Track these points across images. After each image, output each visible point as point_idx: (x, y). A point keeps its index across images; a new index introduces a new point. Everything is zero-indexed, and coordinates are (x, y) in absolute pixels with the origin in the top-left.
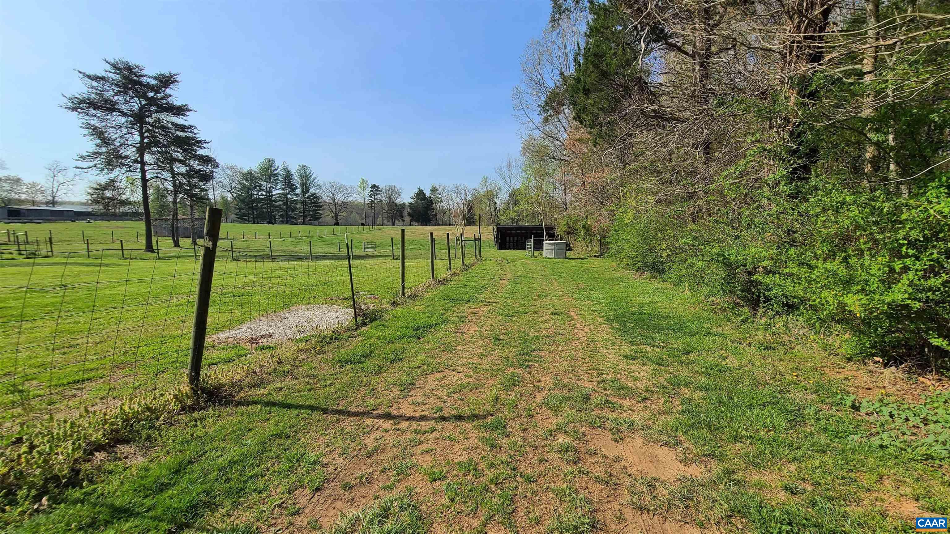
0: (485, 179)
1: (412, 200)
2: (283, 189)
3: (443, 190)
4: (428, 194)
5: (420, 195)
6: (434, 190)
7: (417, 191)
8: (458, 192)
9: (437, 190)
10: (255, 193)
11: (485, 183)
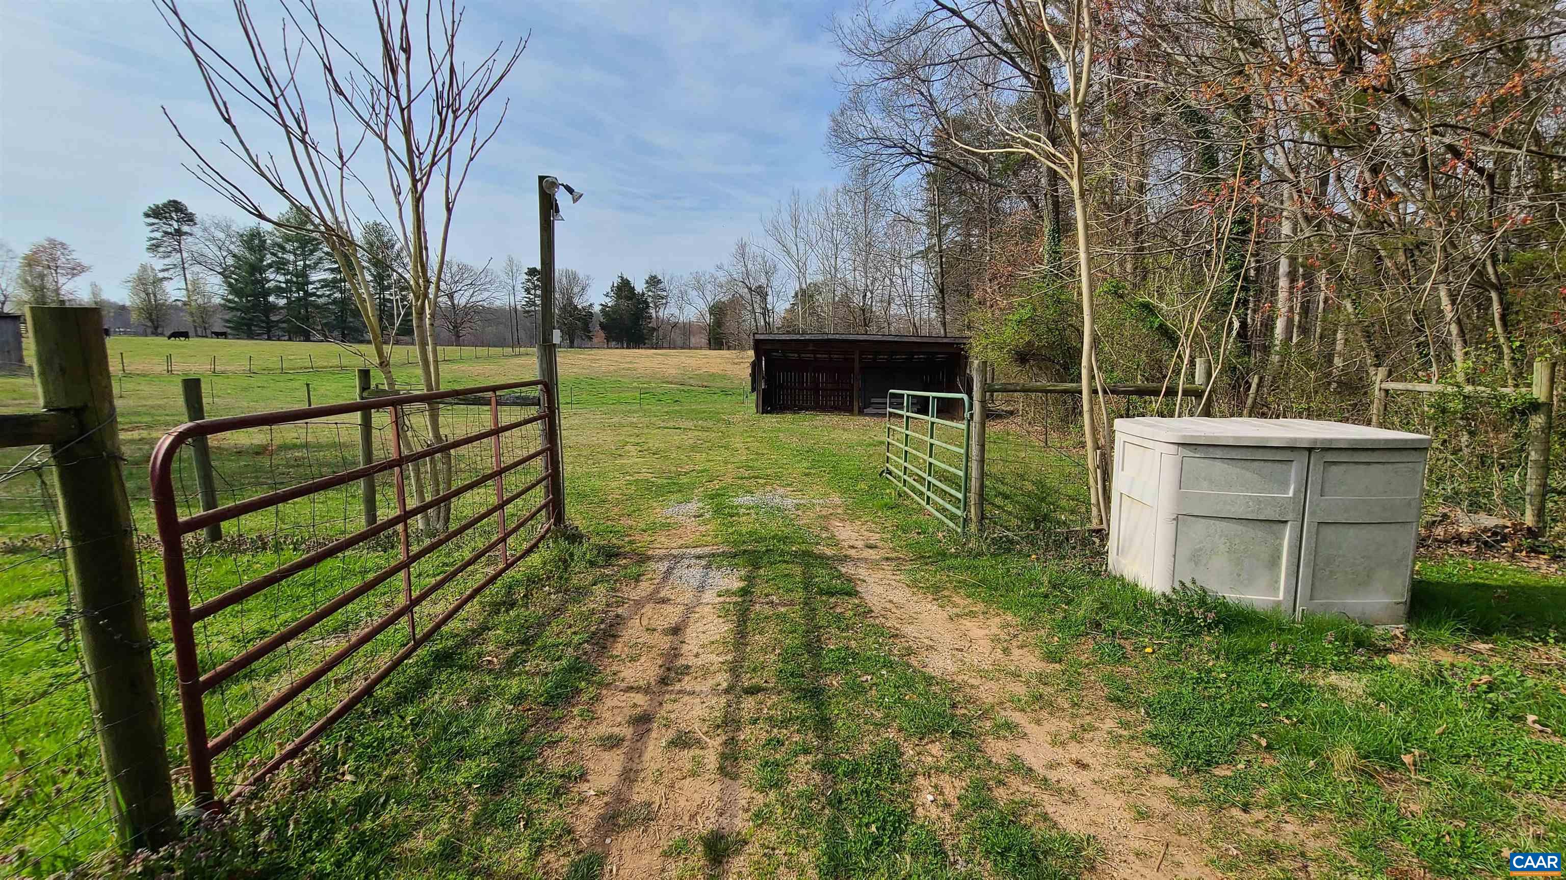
0: (742, 247)
1: (608, 300)
2: (332, 270)
3: (671, 281)
4: (640, 287)
5: (624, 288)
6: (654, 282)
7: (617, 281)
8: (700, 287)
9: (659, 282)
10: (272, 277)
11: (743, 255)
